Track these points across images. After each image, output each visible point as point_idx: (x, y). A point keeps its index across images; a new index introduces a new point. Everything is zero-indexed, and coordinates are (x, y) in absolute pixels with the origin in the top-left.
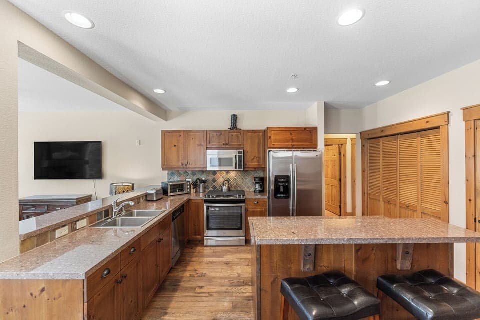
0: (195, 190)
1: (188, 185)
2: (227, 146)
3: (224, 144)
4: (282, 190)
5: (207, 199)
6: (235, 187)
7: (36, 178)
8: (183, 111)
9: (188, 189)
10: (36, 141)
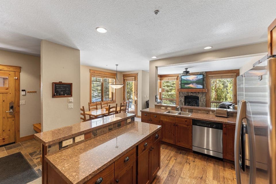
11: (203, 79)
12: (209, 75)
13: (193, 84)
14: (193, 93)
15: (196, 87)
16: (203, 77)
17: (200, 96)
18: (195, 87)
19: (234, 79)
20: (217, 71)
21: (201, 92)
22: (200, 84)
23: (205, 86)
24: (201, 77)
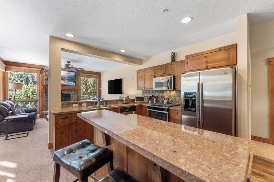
0: (151, 101)
1: (146, 98)
2: (165, 74)
3: (163, 73)
4: (190, 104)
5: (149, 106)
6: (175, 102)
7: (109, 93)
8: (148, 58)
9: (146, 100)
10: (109, 80)
11: (75, 76)
12: (80, 74)
13: (64, 81)
14: (64, 91)
15: (69, 85)
16: (75, 74)
17: (71, 93)
18: (67, 84)
19: (97, 79)
20: (86, 71)
21: (73, 90)
22: (72, 81)
23: (77, 83)
24: (73, 74)
